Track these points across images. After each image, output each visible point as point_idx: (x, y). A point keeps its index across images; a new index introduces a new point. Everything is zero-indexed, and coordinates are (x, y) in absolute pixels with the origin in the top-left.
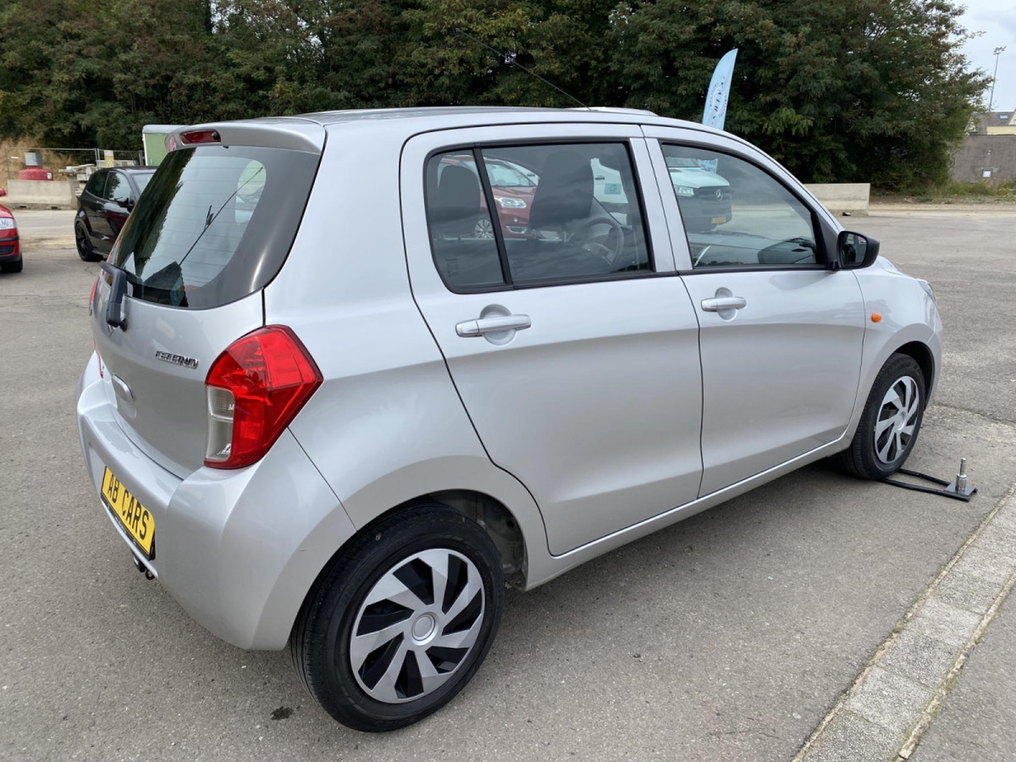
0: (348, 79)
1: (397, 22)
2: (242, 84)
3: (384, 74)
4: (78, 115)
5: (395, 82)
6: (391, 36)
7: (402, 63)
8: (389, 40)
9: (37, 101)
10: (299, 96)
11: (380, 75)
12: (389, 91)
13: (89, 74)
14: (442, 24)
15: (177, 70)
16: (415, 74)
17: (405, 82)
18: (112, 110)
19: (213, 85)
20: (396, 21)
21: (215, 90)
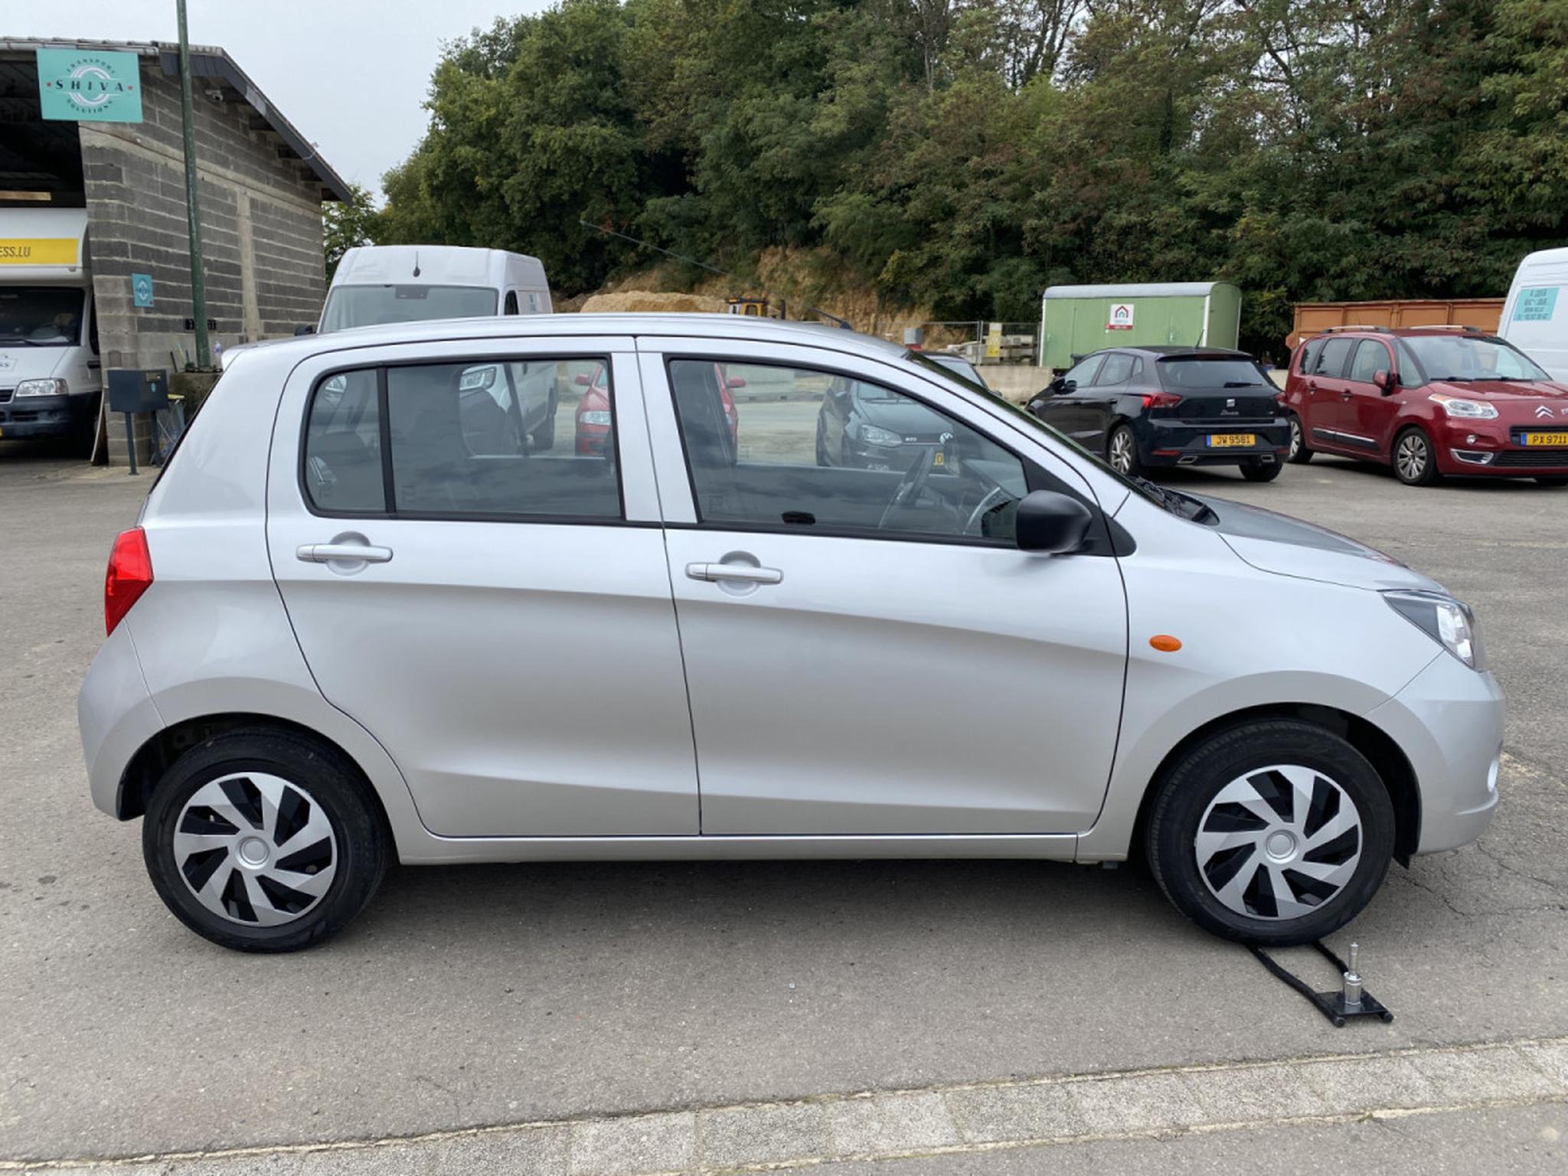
0: (1366, 199)
1: (1468, 99)
2: (1194, 222)
3: (1431, 188)
4: (975, 277)
5: (1450, 197)
6: (1455, 124)
7: (1468, 167)
8: (1451, 130)
9: (935, 261)
10: (1273, 233)
11: (1422, 189)
12: (1439, 215)
13: (996, 222)
14: (1552, 92)
15: (1107, 208)
16: (1491, 184)
17: (1469, 197)
18: (1017, 267)
19: (1152, 225)
20: (1471, 95)
21: (1154, 232)
